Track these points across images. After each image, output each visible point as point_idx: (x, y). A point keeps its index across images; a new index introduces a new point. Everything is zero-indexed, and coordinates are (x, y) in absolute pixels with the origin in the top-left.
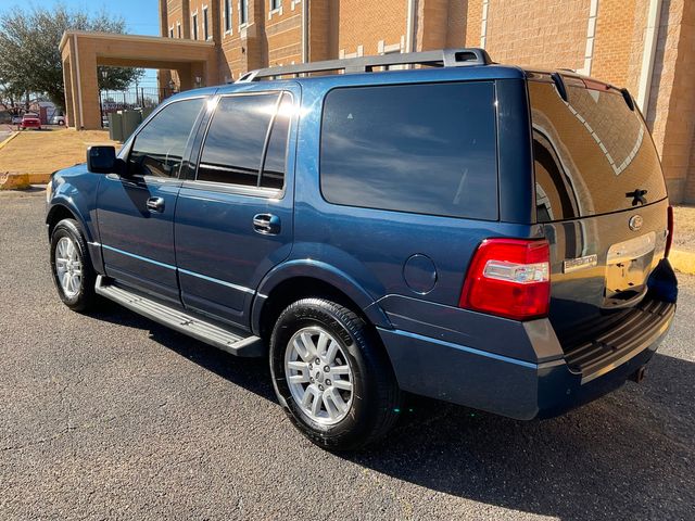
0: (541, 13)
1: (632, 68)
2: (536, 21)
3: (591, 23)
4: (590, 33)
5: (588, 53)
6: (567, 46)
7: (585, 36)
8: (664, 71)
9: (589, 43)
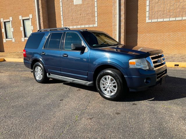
0: (81, 10)
1: (113, 24)
2: (79, 12)
3: (96, 13)
4: (96, 15)
5: (96, 20)
6: (90, 19)
7: (95, 16)
8: (122, 24)
9: (96, 18)
